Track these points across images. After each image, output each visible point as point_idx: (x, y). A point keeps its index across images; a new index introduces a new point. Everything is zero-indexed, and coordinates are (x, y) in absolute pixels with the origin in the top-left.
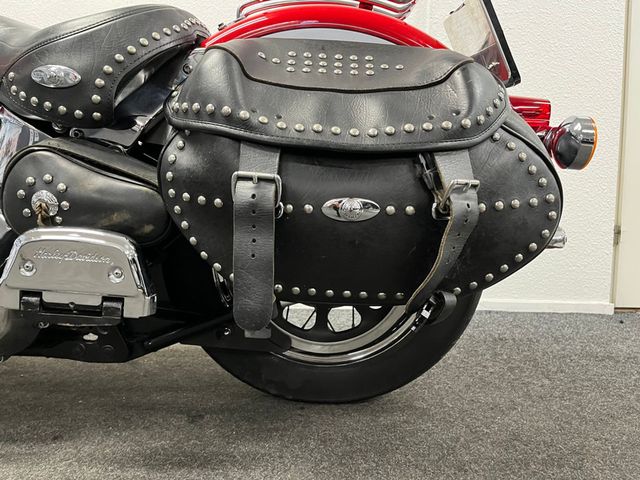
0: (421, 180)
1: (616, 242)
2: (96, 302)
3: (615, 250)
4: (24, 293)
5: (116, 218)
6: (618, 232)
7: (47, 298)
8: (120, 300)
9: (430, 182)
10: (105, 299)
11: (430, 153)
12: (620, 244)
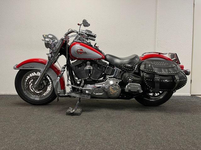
0: (173, 78)
1: (191, 83)
2: (136, 91)
3: (191, 84)
4: (129, 90)
5: (137, 82)
6: (191, 81)
7: (131, 91)
8: (139, 91)
9: (174, 78)
10: (137, 91)
11: (174, 75)
12: (192, 83)
